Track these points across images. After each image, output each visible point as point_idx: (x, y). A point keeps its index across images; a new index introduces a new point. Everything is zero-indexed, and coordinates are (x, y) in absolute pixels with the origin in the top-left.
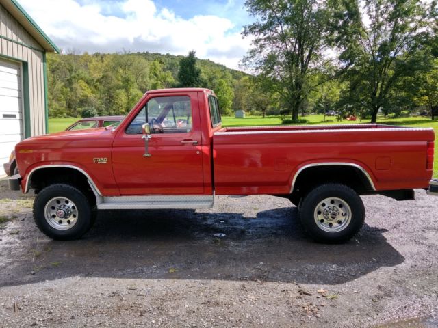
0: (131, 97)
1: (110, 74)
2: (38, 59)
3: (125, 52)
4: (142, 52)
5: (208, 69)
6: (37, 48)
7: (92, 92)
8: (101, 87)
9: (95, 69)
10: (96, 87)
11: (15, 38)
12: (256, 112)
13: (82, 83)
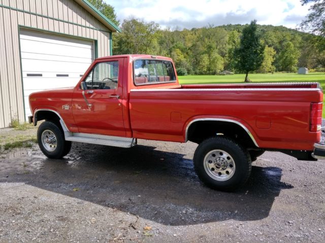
0: (212, 60)
1: (198, 43)
2: (106, 38)
3: (210, 26)
4: (226, 25)
5: (279, 34)
6: (104, 30)
7: (185, 57)
8: (191, 53)
9: (189, 40)
10: (187, 53)
11: (88, 24)
12: (321, 69)
13: (178, 51)
